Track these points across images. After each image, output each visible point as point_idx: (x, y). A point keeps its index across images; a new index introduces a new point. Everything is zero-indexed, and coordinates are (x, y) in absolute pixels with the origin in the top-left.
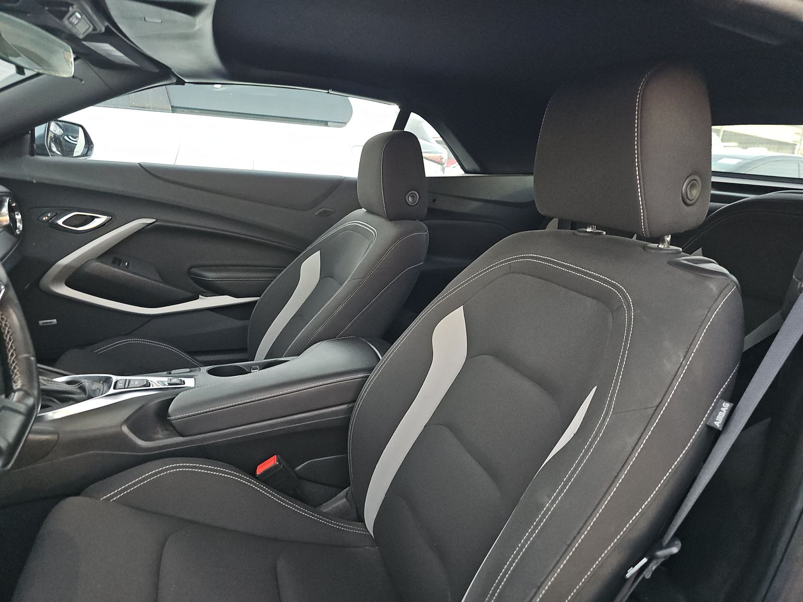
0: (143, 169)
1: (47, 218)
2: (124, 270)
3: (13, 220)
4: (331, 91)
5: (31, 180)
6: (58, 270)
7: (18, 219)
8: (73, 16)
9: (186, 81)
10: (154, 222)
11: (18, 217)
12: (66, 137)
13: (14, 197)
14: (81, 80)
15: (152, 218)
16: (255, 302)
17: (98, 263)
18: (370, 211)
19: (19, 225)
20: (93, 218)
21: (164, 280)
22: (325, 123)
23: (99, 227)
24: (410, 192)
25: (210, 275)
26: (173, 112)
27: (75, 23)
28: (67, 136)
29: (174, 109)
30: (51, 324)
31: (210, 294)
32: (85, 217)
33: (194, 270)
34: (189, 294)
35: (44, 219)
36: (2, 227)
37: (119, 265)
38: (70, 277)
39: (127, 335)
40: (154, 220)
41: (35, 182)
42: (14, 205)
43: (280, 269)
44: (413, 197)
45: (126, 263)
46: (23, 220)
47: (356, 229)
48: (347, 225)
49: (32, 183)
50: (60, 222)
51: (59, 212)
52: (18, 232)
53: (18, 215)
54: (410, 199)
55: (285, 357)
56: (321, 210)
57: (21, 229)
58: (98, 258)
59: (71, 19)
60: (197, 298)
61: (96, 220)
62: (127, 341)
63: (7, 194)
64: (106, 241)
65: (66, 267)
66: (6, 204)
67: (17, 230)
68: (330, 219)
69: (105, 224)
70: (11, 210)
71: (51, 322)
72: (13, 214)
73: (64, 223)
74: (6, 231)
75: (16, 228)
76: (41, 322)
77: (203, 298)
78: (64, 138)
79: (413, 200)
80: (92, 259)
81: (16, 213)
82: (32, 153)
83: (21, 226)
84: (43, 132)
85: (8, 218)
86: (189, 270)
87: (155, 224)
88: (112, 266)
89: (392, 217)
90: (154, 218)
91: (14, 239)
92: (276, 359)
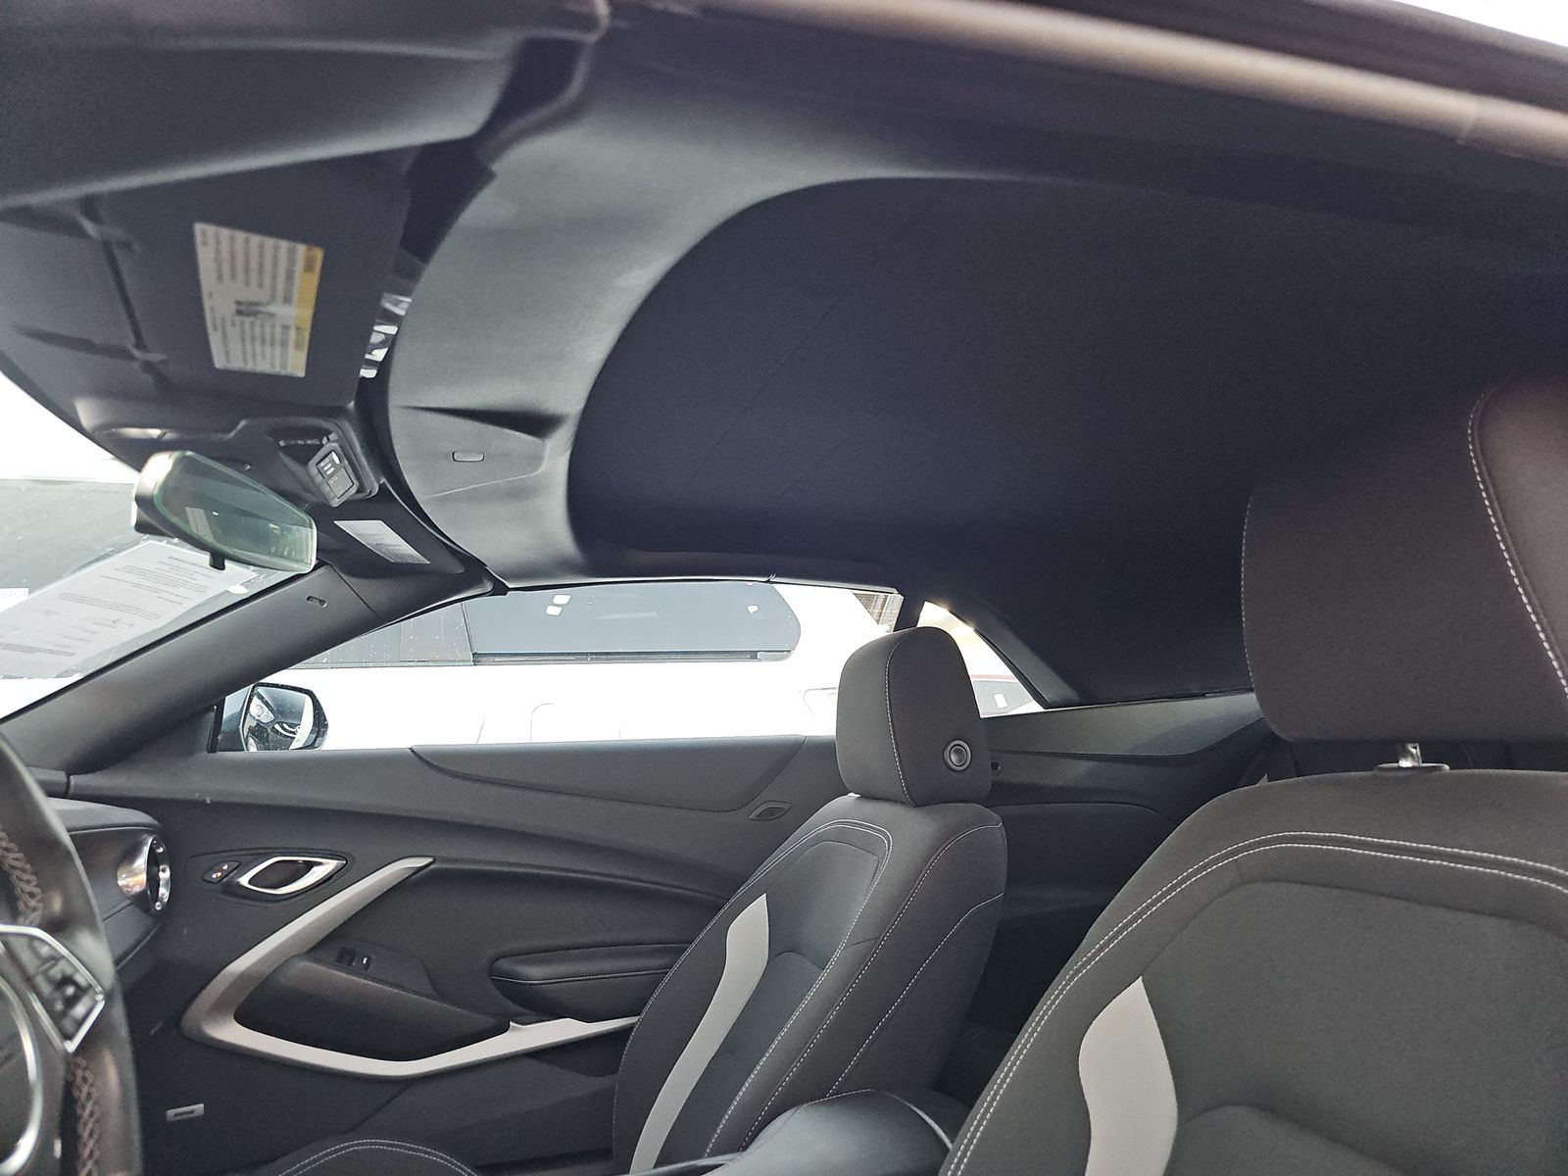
0: (416, 759)
1: (219, 874)
2: (360, 975)
3: (153, 882)
4: (773, 579)
5: (203, 798)
6: (226, 984)
7: (164, 879)
8: (327, 460)
9: (510, 586)
10: (430, 864)
11: (165, 875)
12: (277, 727)
13: (163, 835)
14: (322, 602)
15: (427, 856)
16: (627, 1030)
17: (307, 963)
18: (867, 796)
19: (164, 892)
20: (309, 866)
21: (441, 994)
22: (753, 655)
23: (320, 884)
24: (952, 744)
25: (535, 973)
26: (476, 663)
27: (329, 473)
28: (281, 724)
29: (478, 658)
30: (190, 1116)
31: (534, 1019)
32: (293, 867)
33: (504, 965)
34: (490, 1022)
35: (214, 876)
36: (128, 898)
37: (349, 964)
38: (249, 1000)
39: (353, 1129)
40: (430, 860)
41: (209, 802)
42: (161, 850)
43: (682, 945)
44: (958, 752)
45: (365, 960)
46: (173, 882)
47: (840, 836)
48: (821, 830)
49: (204, 802)
50: (244, 880)
51: (243, 859)
52: (158, 906)
53: (164, 871)
54: (954, 758)
55: (711, 1155)
56: (762, 808)
57: (166, 900)
58: (309, 951)
59: (322, 464)
60: (504, 1029)
61: (315, 869)
62: (348, 1147)
63: (150, 830)
64: (328, 912)
65: (243, 977)
66: (146, 849)
67: (158, 904)
68: (781, 823)
69: (331, 877)
70: (154, 861)
71: (192, 1112)
72: (156, 869)
73: (250, 882)
74: (136, 906)
75: (156, 897)
76: (171, 1113)
77: (519, 1029)
78: (274, 727)
79: (960, 761)
80: (294, 957)
81: (161, 867)
82: (213, 749)
83: (167, 894)
84: (238, 710)
85: (143, 877)
86: (491, 968)
87: (432, 866)
88: (335, 968)
89: (919, 800)
90: (431, 856)
91: (149, 921)
92: (692, 1163)
